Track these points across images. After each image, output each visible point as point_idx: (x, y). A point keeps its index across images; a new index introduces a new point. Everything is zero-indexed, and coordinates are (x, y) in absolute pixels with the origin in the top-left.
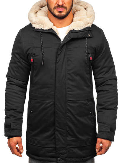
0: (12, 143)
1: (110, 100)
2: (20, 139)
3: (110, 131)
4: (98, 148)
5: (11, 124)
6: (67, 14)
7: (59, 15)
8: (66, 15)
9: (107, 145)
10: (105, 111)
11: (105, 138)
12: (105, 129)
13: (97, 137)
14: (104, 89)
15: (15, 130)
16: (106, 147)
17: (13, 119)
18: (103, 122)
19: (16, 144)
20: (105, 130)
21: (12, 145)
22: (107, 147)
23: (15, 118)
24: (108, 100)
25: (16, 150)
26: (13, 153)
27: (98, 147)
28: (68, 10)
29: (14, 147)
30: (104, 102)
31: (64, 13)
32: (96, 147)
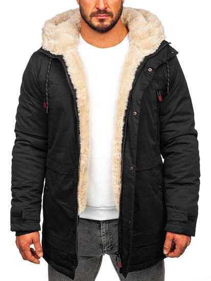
0: (23, 243)
1: (186, 168)
2: (37, 236)
3: (187, 220)
4: (167, 247)
5: (22, 211)
6: (113, 24)
7: (99, 25)
8: (111, 26)
9: (184, 243)
10: (178, 187)
11: (180, 232)
12: (178, 216)
13: (165, 230)
14: (176, 151)
15: (30, 221)
16: (181, 246)
17: (26, 203)
18: (176, 206)
19: (31, 244)
20: (179, 219)
21: (23, 245)
22: (183, 246)
23: (30, 202)
24: (183, 169)
25: (30, 253)
26: (25, 258)
27: (168, 245)
28: (114, 18)
29: (28, 248)
30: (175, 173)
31: (107, 23)
32: (165, 246)
